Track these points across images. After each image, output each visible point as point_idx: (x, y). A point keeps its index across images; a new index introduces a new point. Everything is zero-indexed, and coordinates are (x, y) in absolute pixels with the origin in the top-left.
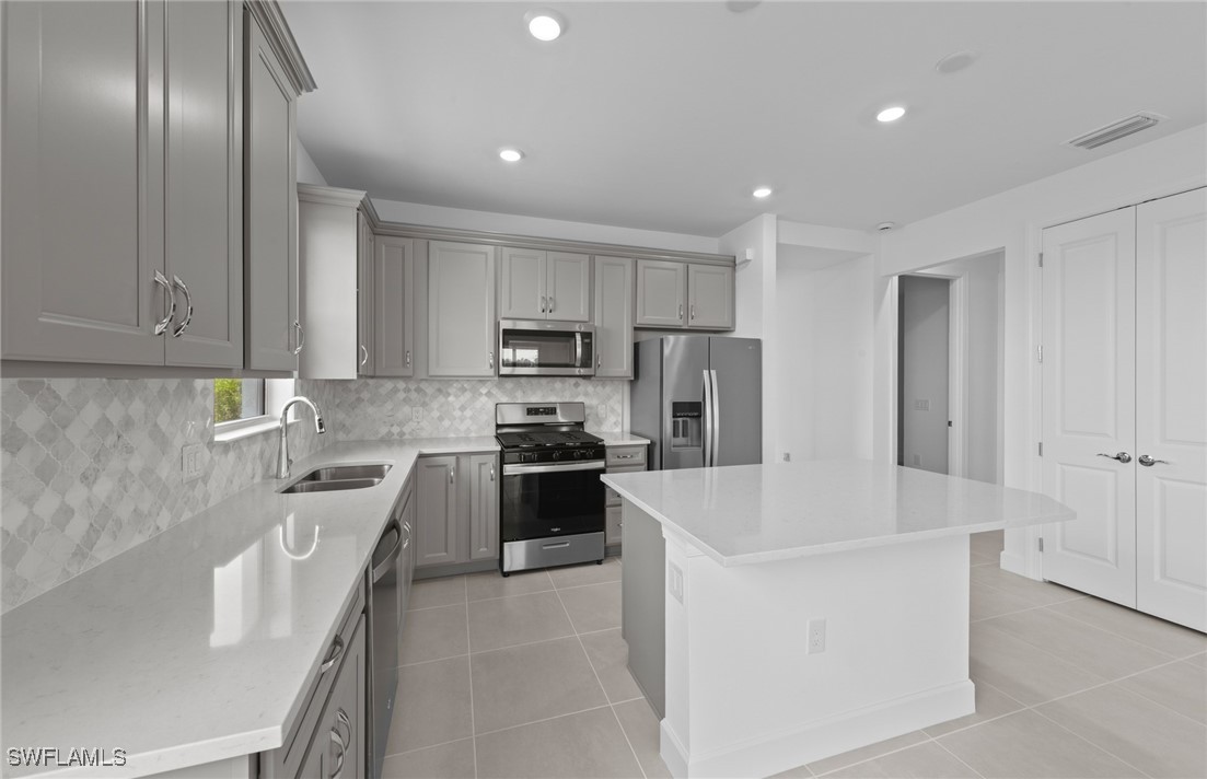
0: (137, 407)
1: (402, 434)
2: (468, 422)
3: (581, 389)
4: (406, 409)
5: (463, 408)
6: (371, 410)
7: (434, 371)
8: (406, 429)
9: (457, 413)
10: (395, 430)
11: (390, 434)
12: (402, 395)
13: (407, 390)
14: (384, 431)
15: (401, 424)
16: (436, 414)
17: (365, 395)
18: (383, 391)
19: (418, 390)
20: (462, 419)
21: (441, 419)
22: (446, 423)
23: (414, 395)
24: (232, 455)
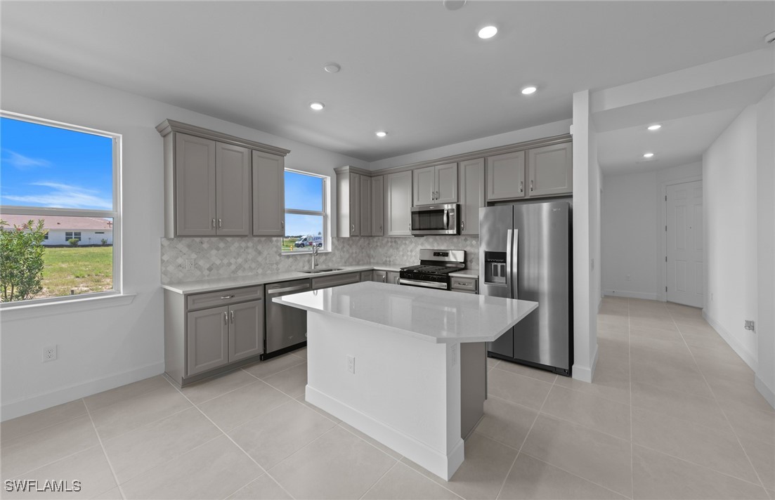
0: (250, 244)
1: (390, 261)
2: (414, 258)
3: (468, 242)
4: (391, 250)
5: (411, 251)
6: (380, 250)
7: (391, 233)
8: (391, 260)
9: (409, 253)
10: (388, 259)
11: (386, 261)
12: (390, 244)
13: (391, 242)
14: (384, 259)
15: (390, 257)
16: (401, 253)
17: (379, 244)
18: (384, 242)
19: (395, 242)
20: (411, 257)
21: (403, 256)
22: (405, 258)
23: (394, 244)
24: (291, 259)
